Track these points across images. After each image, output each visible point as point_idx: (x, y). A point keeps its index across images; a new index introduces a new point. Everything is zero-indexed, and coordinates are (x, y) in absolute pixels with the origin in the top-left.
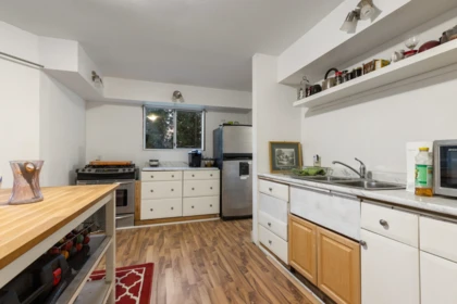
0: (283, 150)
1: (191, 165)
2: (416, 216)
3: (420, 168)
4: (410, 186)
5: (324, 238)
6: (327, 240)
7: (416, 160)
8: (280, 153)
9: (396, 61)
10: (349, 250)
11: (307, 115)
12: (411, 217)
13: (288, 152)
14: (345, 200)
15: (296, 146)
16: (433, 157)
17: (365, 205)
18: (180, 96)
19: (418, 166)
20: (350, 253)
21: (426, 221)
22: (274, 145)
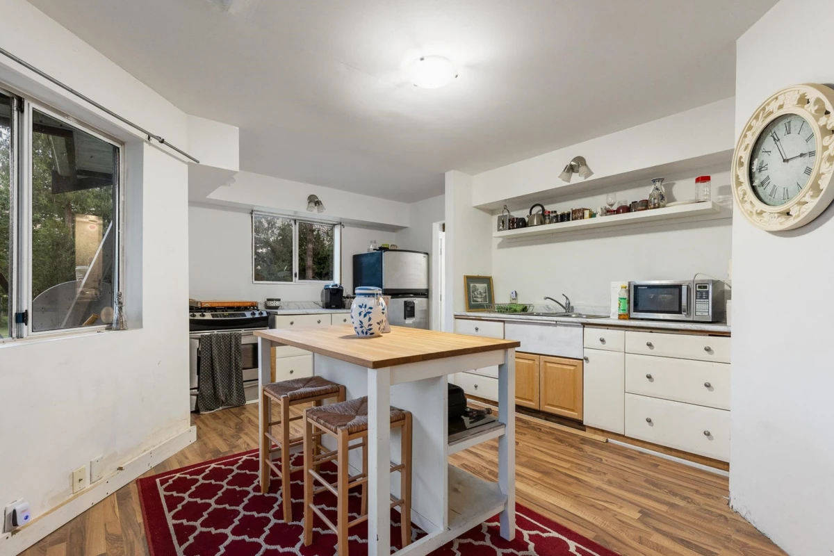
0: (478, 285)
1: (328, 306)
2: (623, 332)
3: (622, 300)
4: (614, 314)
5: (548, 364)
6: (551, 365)
7: (619, 295)
8: (475, 289)
9: (601, 215)
10: (572, 368)
11: (501, 246)
12: (620, 333)
13: (481, 287)
14: (569, 328)
15: (487, 280)
16: (629, 291)
17: (588, 330)
18: (318, 203)
19: (621, 299)
20: (574, 370)
21: (630, 334)
22: (470, 280)
